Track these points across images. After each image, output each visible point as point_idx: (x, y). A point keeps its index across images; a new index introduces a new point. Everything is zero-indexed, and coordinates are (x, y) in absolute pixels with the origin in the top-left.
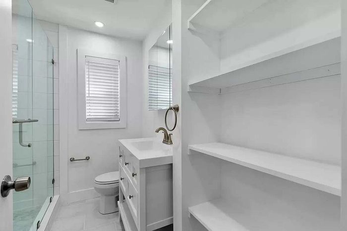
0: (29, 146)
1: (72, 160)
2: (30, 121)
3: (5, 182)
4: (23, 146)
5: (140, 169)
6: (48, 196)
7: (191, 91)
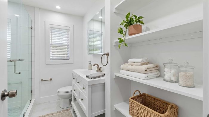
0: (19, 73)
1: (42, 80)
2: (20, 60)
3: (3, 93)
4: (16, 73)
5: (88, 85)
6: (28, 100)
7: (116, 45)
